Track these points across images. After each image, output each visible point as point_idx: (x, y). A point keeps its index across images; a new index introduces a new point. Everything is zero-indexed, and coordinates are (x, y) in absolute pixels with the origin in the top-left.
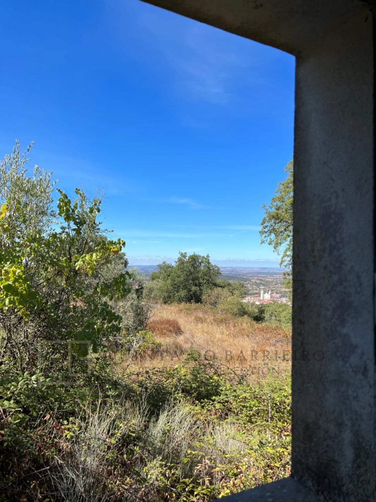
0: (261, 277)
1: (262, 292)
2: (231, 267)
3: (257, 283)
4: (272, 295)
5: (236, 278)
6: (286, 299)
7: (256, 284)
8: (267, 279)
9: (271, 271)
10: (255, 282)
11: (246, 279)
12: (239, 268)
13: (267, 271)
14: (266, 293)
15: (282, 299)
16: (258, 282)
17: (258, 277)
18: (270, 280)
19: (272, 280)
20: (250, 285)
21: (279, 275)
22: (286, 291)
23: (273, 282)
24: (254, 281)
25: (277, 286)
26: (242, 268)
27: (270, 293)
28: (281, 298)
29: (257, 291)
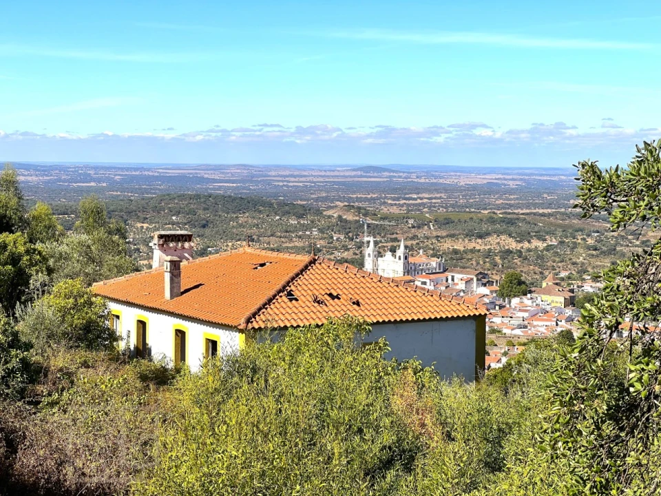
0: (359, 200)
1: (369, 250)
2: (245, 166)
3: (346, 221)
4: (411, 260)
5: (263, 204)
6: (466, 277)
7: (343, 225)
8: (385, 210)
9: (399, 179)
10: (340, 217)
11: (303, 206)
12: (278, 167)
13: (383, 178)
14: (389, 254)
15: (449, 275)
16: (349, 217)
17: (349, 200)
18: (395, 210)
19: (404, 210)
20: (321, 231)
21: (430, 191)
22: (456, 252)
23: (406, 218)
24: (335, 214)
25: (424, 231)
26: (285, 168)
27: (401, 252)
28: (445, 271)
29: (345, 255)
